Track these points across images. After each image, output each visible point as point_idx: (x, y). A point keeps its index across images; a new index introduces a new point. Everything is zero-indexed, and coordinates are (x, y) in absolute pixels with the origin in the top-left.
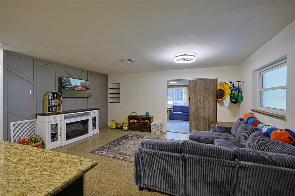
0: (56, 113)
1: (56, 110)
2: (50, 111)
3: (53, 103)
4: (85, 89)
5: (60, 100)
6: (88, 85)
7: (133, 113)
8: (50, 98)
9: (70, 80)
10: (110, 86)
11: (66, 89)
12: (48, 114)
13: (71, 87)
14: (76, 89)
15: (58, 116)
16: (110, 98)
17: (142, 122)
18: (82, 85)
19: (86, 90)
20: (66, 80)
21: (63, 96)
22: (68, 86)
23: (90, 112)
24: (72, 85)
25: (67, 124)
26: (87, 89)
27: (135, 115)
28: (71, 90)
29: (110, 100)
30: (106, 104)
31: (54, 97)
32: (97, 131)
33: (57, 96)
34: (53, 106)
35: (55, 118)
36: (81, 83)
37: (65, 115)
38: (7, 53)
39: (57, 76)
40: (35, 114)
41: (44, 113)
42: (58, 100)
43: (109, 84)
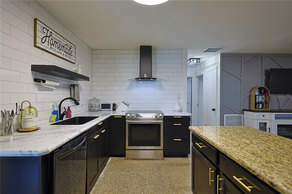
0: (265, 110)
1: (262, 107)
2: (256, 108)
3: (260, 99)
5: (268, 96)
8: (257, 94)
12: (255, 110)
15: (267, 115)
25: (279, 126)
31: (260, 93)
33: (264, 92)
34: (259, 103)
35: (263, 116)
37: (275, 114)
38: (223, 56)
39: (264, 69)
40: (242, 109)
41: (251, 109)
42: (266, 96)
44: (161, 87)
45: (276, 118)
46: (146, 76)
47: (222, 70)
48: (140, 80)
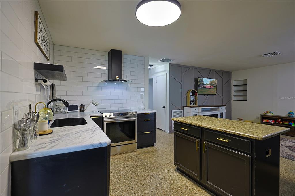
0: (195, 106)
1: (194, 104)
2: (190, 105)
3: (193, 98)
4: (213, 87)
5: (197, 96)
6: (215, 83)
7: (267, 112)
8: (191, 95)
9: (203, 80)
10: (234, 83)
11: (201, 87)
13: (204, 86)
14: (207, 87)
16: (234, 95)
17: (282, 124)
18: (211, 84)
20: (201, 80)
21: (198, 93)
22: (201, 85)
23: (219, 108)
24: (204, 84)
26: (214, 87)
27: (271, 114)
28: (204, 88)
29: (233, 98)
30: (230, 102)
31: (193, 94)
33: (195, 93)
34: (192, 101)
35: (196, 110)
36: (210, 82)
37: (202, 109)
38: (171, 65)
39: (194, 77)
40: (182, 106)
41: (188, 105)
42: (195, 97)
43: (234, 81)
44: (127, 89)
45: (202, 111)
46: (117, 79)
47: (171, 76)
48: (112, 82)
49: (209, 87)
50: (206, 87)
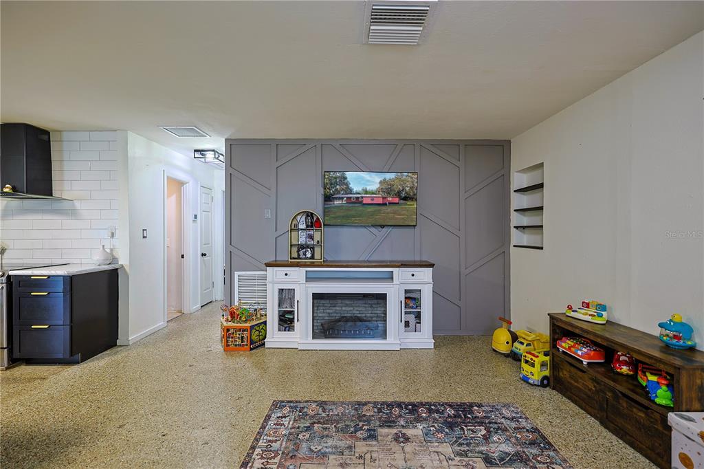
0: (313, 263)
3: (302, 237)
4: (397, 200)
6: (409, 184)
7: (587, 305)
9: (345, 178)
10: (519, 179)
11: (337, 202)
13: (351, 198)
14: (365, 202)
16: (515, 227)
18: (387, 188)
19: (402, 201)
20: (336, 178)
21: (327, 223)
22: (340, 195)
23: (393, 272)
24: (351, 190)
25: (316, 297)
26: (405, 199)
28: (351, 205)
32: (423, 338)
33: (312, 222)
35: (287, 274)
36: (381, 182)
37: (307, 271)
38: (231, 144)
39: (320, 173)
43: (516, 173)
45: (308, 279)
49: (381, 201)
50: (361, 202)
